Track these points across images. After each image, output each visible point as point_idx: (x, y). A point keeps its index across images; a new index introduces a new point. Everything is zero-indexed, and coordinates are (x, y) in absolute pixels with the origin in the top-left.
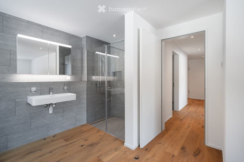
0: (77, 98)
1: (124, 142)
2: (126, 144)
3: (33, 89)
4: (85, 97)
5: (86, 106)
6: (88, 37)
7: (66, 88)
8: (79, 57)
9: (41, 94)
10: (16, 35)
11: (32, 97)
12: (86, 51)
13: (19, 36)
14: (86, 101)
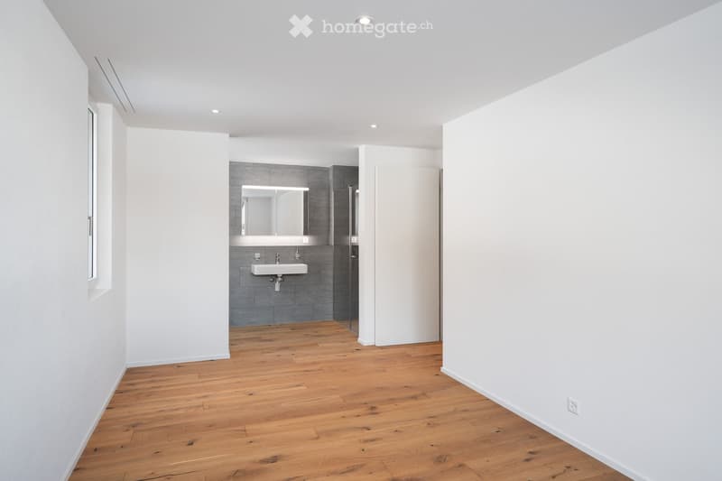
0: (309, 270)
1: (357, 337)
2: (360, 340)
3: (257, 255)
4: (331, 273)
5: (332, 289)
6: (335, 168)
7: (297, 256)
8: (324, 203)
9: (266, 263)
10: (241, 186)
11: (256, 266)
12: (333, 194)
13: (244, 187)
14: (331, 281)
